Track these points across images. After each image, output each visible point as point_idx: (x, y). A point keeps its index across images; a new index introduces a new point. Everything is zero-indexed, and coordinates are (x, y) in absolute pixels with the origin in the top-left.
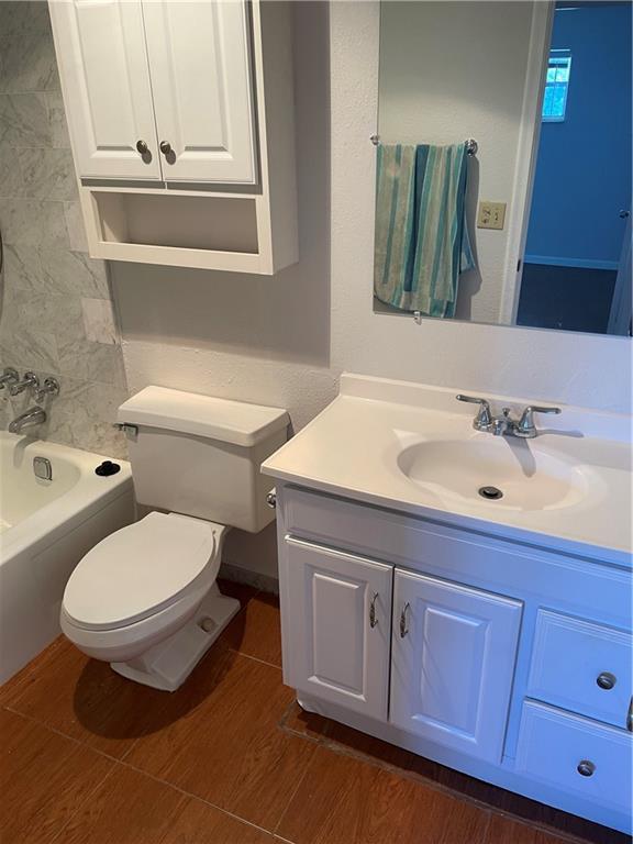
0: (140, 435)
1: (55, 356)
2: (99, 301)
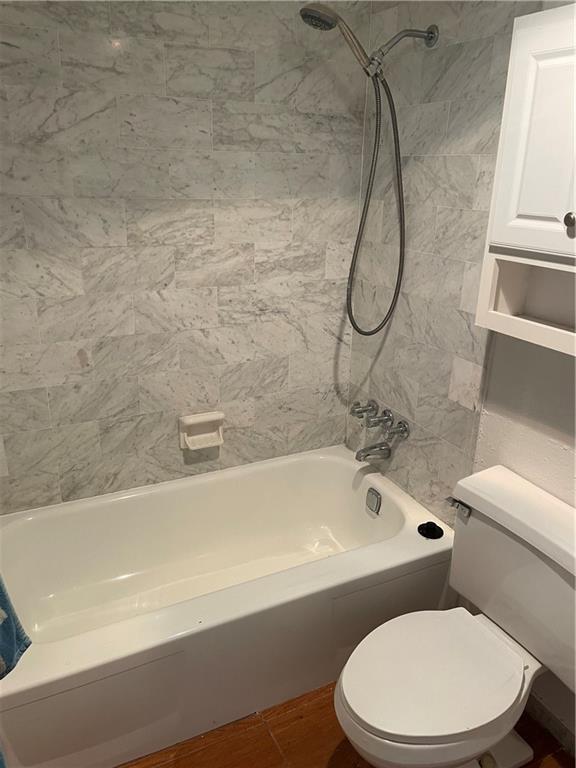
0: (471, 517)
1: (414, 404)
2: (471, 364)
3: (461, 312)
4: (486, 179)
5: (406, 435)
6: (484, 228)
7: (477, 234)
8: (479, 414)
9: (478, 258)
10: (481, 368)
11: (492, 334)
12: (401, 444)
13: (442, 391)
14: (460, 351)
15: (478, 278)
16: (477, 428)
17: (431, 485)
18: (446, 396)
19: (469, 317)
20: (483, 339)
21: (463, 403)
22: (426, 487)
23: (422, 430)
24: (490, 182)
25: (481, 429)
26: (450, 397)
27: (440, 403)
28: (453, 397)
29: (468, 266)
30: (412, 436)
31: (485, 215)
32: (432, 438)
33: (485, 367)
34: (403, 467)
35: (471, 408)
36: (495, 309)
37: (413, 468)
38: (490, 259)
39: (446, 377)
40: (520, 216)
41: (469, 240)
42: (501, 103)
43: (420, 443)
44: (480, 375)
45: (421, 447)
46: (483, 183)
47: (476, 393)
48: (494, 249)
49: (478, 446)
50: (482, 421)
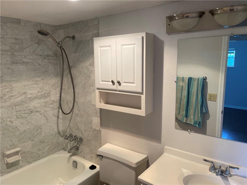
0: (103, 159)
1: (83, 132)
2: (97, 118)
3: (92, 105)
4: (93, 72)
5: (82, 141)
6: (94, 83)
7: (93, 85)
8: (101, 131)
9: (94, 91)
10: (99, 118)
11: (101, 109)
12: (81, 145)
13: (90, 127)
14: (93, 115)
15: (95, 96)
16: (101, 135)
17: (91, 154)
18: (91, 128)
19: (94, 106)
20: (99, 111)
21: (96, 129)
22: (90, 155)
23: (86, 139)
24: (94, 73)
25: (102, 134)
26: (93, 128)
27: (90, 130)
28: (94, 128)
29: (92, 93)
30: (84, 141)
31: (94, 80)
32: (90, 140)
33: (100, 118)
34: (82, 152)
35: (99, 129)
36: (100, 103)
37: (85, 151)
38: (97, 91)
39: (91, 123)
40: (102, 81)
41: (91, 86)
42: (93, 55)
43: (86, 143)
44: (99, 120)
45: (87, 144)
46: (92, 73)
47: (99, 125)
48: (98, 89)
49: (102, 139)
50: (102, 132)
